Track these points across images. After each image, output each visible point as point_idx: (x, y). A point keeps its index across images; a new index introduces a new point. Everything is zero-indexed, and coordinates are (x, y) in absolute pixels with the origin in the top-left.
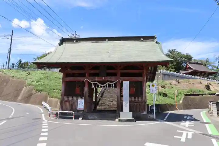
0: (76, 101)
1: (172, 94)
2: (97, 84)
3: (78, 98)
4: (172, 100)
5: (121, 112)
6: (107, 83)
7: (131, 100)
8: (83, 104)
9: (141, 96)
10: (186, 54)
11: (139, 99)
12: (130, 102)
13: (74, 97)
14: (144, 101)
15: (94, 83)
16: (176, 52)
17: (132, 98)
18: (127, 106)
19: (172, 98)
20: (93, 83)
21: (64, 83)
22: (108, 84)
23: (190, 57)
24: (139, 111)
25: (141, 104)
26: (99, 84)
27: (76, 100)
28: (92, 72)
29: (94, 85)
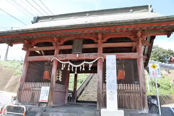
0: (39, 89)
1: (165, 84)
2: (68, 64)
3: (42, 85)
4: (167, 91)
5: (103, 110)
6: (83, 63)
7: (120, 89)
8: (47, 93)
9: (136, 82)
10: (168, 50)
11: (133, 87)
12: (119, 91)
13: (38, 83)
14: (143, 90)
15: (65, 63)
16: (158, 48)
17: (122, 85)
18: (113, 98)
19: (166, 89)
20: (63, 62)
21: (25, 64)
22: (85, 64)
23: (172, 52)
24: (135, 108)
25: (137, 95)
26: (72, 64)
27: (39, 87)
28: (63, 47)
29: (65, 66)
